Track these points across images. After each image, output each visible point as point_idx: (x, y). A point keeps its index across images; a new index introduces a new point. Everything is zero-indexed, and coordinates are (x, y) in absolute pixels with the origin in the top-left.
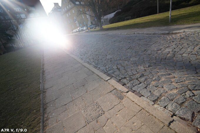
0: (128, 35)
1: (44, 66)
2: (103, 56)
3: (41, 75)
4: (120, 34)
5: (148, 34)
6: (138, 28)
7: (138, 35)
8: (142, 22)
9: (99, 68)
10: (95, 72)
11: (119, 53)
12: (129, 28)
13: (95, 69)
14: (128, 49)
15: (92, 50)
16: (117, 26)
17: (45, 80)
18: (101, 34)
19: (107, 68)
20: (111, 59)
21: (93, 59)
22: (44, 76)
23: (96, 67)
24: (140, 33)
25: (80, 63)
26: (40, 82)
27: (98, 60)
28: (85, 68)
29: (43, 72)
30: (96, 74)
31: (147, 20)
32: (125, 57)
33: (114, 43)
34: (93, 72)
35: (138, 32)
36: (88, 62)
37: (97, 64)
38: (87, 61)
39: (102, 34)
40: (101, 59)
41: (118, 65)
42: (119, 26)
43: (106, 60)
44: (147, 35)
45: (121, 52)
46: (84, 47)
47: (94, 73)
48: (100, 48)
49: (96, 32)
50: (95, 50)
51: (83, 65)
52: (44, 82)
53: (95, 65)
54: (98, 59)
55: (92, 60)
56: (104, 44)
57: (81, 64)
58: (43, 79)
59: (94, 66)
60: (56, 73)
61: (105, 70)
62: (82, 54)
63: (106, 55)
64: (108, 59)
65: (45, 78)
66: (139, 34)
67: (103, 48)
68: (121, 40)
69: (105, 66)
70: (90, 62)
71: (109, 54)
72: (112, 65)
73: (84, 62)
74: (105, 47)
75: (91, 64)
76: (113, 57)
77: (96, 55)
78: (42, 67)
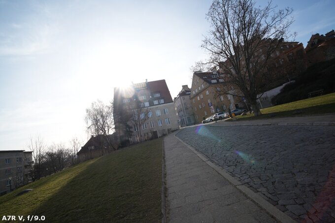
1: (165, 177)
2: (283, 173)
3: (163, 196)
9: (284, 206)
13: (275, 207)
16: (293, 109)
17: (169, 210)
18: (261, 124)
19: (312, 211)
20: (311, 185)
21: (260, 178)
22: (166, 199)
23: (275, 204)
25: (231, 183)
26: (162, 214)
27: (273, 183)
28: (248, 201)
29: (166, 189)
33: (301, 145)
34: (273, 217)
36: (248, 183)
37: (274, 194)
38: (246, 181)
39: (263, 125)
40: (283, 183)
43: (296, 186)
46: (231, 149)
48: (267, 153)
49: (248, 121)
51: (241, 192)
52: (167, 216)
53: (269, 196)
54: (273, 180)
55: (257, 181)
57: (235, 186)
58: (165, 207)
59: (268, 199)
60: (186, 198)
61: (305, 217)
62: (231, 164)
63: (294, 174)
64: (303, 186)
65: (169, 206)
67: (277, 154)
68: (321, 139)
69: (300, 204)
70: (254, 186)
71: (300, 171)
72: (324, 205)
73: (239, 183)
74: (282, 153)
75: (258, 192)
76: (317, 181)
77: (263, 170)
78: (163, 180)
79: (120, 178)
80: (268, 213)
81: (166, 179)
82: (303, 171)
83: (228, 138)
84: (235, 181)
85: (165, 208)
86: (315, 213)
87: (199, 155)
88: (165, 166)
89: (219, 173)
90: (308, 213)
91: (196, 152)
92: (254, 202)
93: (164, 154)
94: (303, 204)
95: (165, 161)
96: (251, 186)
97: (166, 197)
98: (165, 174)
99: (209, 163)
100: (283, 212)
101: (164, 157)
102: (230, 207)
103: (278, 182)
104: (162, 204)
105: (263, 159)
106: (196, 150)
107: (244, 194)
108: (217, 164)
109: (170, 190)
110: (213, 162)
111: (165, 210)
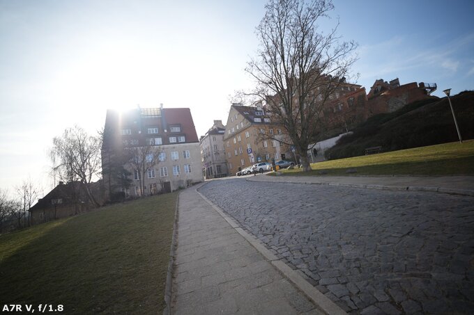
0: (390, 193)
1: (176, 249)
2: (328, 245)
3: (168, 277)
4: (361, 186)
5: (454, 194)
6: (412, 174)
7: (421, 194)
8: (419, 159)
9: (325, 286)
10: (317, 301)
11: (380, 246)
12: (385, 174)
13: (315, 288)
14: (408, 234)
15: (293, 222)
16: (347, 167)
17: (176, 296)
18: (310, 182)
19: (355, 291)
20: (357, 259)
21: (301, 251)
22: (174, 281)
23: (316, 283)
24: (426, 188)
25: (265, 258)
26: (164, 303)
27: (316, 258)
28: (284, 281)
29: (174, 267)
30: (321, 310)
31: (432, 155)
32: (406, 262)
33: (351, 211)
34: (311, 300)
35: (420, 187)
36: (286, 258)
37: (315, 271)
38: (284, 255)
39: (312, 184)
40: (327, 257)
41: (388, 286)
42: (353, 166)
43: (341, 261)
44: (452, 197)
45: (385, 241)
46: (270, 213)
47: (316, 306)
48: (313, 219)
49: (294, 178)
50: (302, 225)
51: (276, 269)
52: (172, 305)
53: (310, 273)
54: (316, 254)
55: (298, 255)
56: (324, 209)
57: (270, 262)
58: (171, 292)
60: (203, 279)
61: (347, 299)
62: (268, 232)
63: (340, 246)
64: (349, 261)
65: (177, 291)
66: (422, 190)
67: (324, 221)
68: (373, 205)
69: (342, 284)
70: (293, 261)
71: (347, 243)
72: (368, 284)
73: (276, 257)
74: (330, 220)
75: (297, 269)
76: (364, 255)
77: (306, 240)
78: (171, 254)
79: (103, 251)
80: (306, 296)
81: (177, 251)
82: (350, 243)
83: (267, 198)
84: (270, 255)
85: (170, 294)
86: (358, 293)
87: (227, 219)
88: (177, 233)
89: (251, 244)
90: (350, 295)
91: (223, 215)
92: (291, 282)
93: (177, 216)
94: (346, 283)
95: (177, 227)
96: (289, 262)
97: (173, 277)
98: (176, 246)
99: (240, 230)
100: (324, 294)
101: (177, 221)
102: (260, 289)
103: (322, 256)
104: (167, 288)
105: (307, 227)
106: (224, 212)
107: (280, 271)
108: (250, 232)
109: (180, 269)
110: (245, 229)
111: (170, 297)
